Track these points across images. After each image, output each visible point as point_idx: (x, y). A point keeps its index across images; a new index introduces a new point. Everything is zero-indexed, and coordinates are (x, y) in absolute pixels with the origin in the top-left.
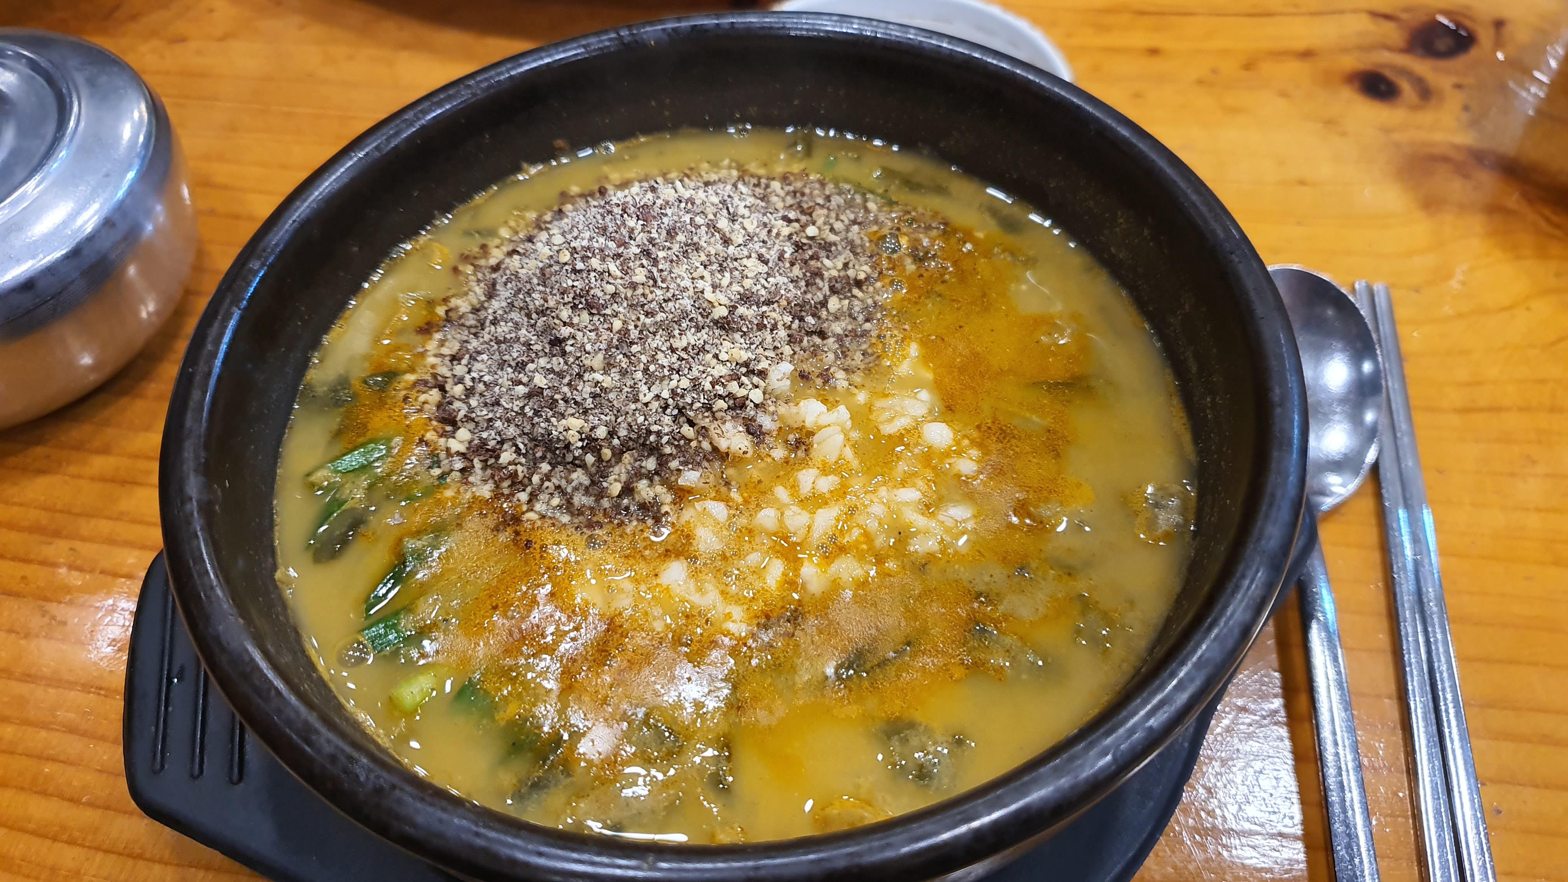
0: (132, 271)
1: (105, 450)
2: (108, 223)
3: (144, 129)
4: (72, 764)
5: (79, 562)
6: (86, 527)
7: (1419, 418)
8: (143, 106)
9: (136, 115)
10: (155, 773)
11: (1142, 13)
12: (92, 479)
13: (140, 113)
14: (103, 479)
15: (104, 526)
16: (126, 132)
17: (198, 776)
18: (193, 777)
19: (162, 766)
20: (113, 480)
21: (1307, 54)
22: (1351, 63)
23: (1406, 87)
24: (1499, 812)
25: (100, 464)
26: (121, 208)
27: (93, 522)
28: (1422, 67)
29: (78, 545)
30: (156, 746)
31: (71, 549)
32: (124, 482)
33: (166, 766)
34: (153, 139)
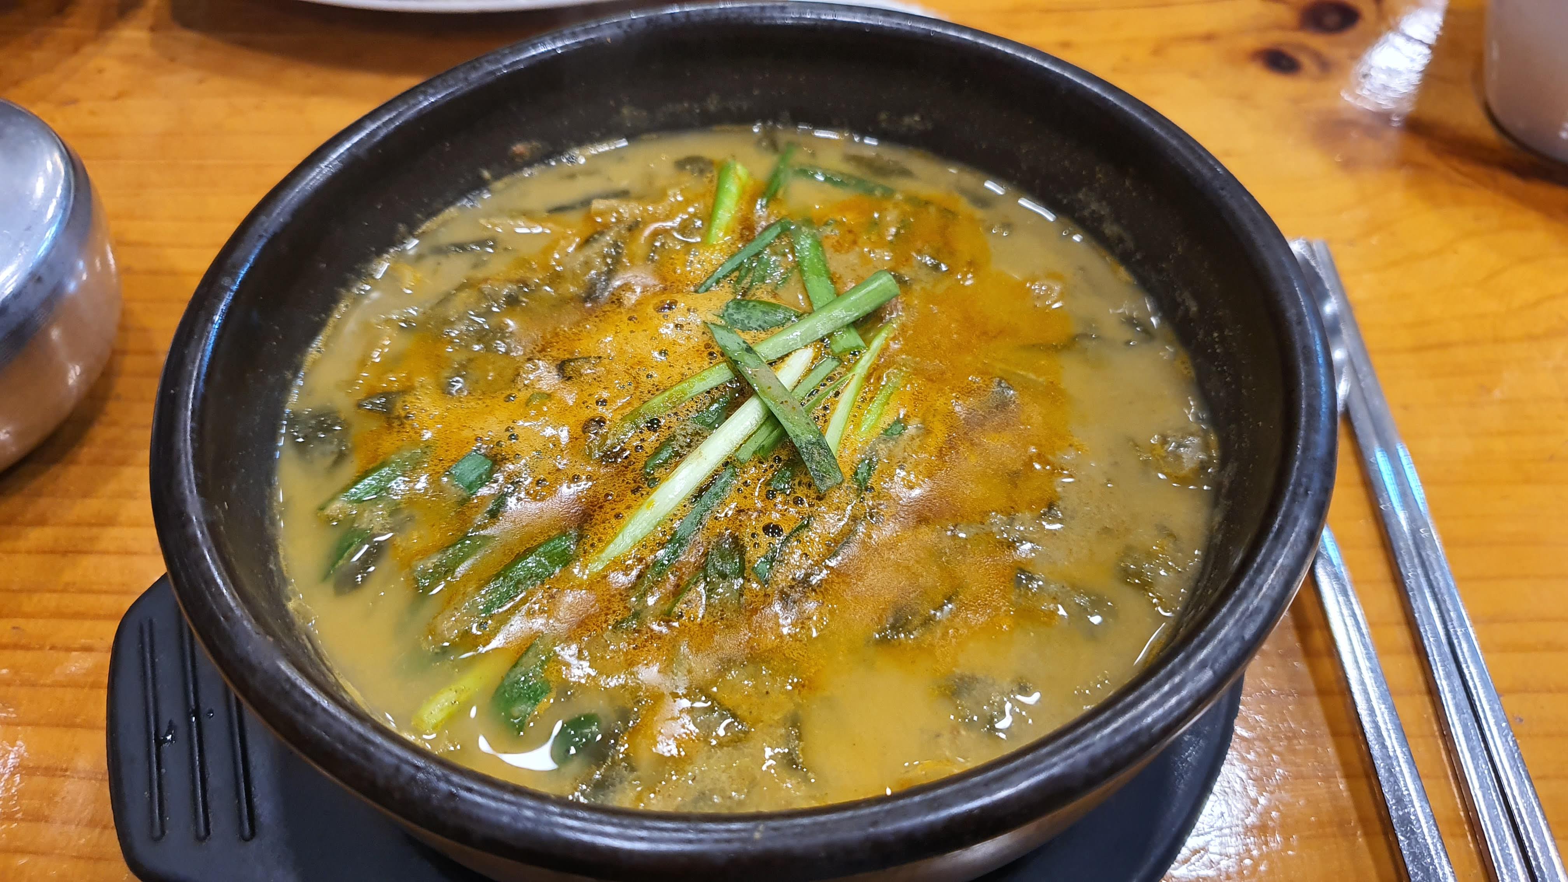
0: (55, 334)
1: (41, 522)
2: (35, 278)
3: (61, 182)
4: (43, 854)
5: (23, 641)
6: (30, 603)
7: (1378, 360)
8: (57, 157)
9: (49, 166)
10: (156, 840)
11: (1048, 11)
12: (29, 552)
13: (54, 164)
14: (42, 551)
15: (51, 601)
16: (39, 187)
17: (204, 839)
18: (200, 839)
19: (163, 832)
20: (52, 552)
21: (1209, 38)
22: (1252, 42)
23: (1305, 60)
24: (1521, 720)
25: (37, 536)
26: (46, 262)
27: (36, 598)
28: (1317, 42)
29: (20, 622)
30: (152, 811)
31: (14, 628)
32: (65, 553)
33: (167, 832)
34: (72, 191)
